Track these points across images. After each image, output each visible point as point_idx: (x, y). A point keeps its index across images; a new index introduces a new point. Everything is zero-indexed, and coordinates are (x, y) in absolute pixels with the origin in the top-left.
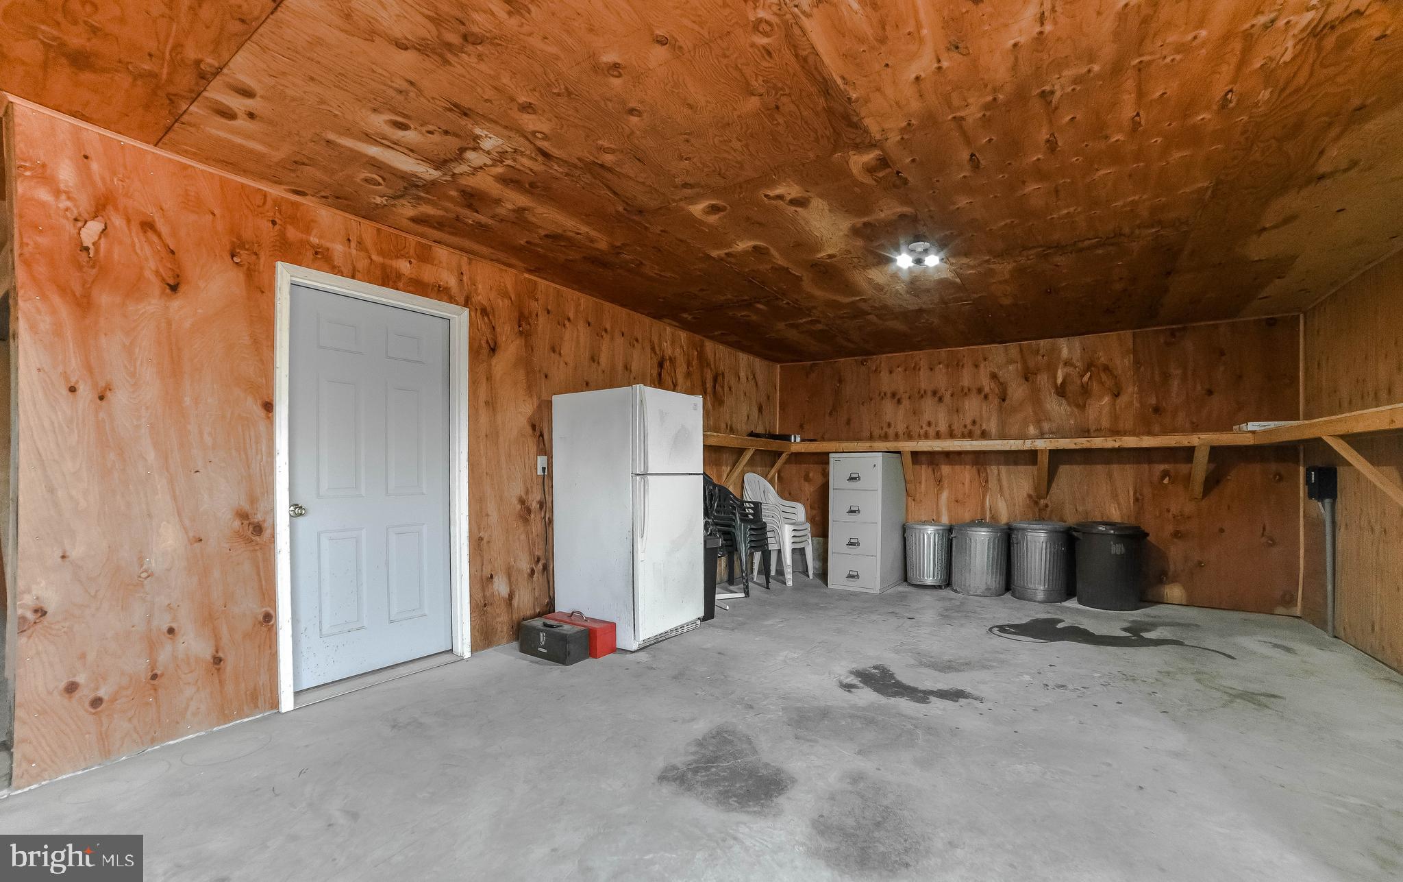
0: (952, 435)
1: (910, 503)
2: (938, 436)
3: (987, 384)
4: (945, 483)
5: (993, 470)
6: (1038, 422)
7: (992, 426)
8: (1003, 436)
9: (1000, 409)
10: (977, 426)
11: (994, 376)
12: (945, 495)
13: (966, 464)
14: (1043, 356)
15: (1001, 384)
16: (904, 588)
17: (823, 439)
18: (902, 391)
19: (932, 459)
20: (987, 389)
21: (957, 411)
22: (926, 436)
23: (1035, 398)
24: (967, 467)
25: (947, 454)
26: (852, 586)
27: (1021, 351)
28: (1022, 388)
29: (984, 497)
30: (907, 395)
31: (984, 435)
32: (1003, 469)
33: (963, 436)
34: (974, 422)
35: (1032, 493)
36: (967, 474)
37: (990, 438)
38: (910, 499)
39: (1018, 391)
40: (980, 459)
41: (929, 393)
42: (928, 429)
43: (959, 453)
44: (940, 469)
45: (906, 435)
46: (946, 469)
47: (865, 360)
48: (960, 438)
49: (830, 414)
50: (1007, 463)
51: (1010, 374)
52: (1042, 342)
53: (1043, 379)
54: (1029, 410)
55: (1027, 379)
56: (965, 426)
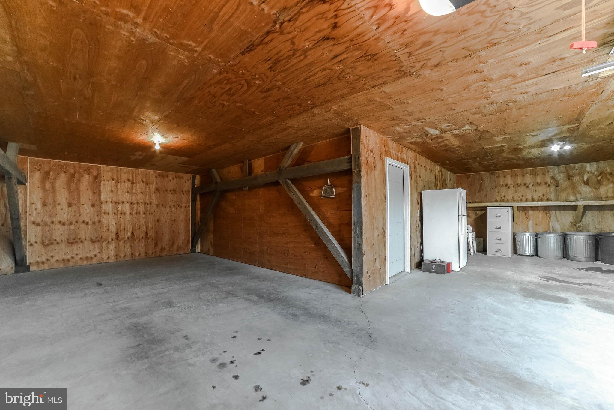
0: (533, 200)
1: (514, 226)
2: (527, 200)
3: (549, 181)
4: (531, 217)
5: (553, 213)
6: (574, 194)
7: (552, 197)
8: (557, 200)
9: (556, 191)
10: (545, 196)
11: (552, 178)
12: (531, 222)
13: (540, 211)
14: (577, 170)
15: (557, 181)
16: (516, 256)
17: (475, 202)
18: (510, 184)
19: (524, 209)
20: (549, 183)
21: (535, 191)
22: (521, 200)
23: (573, 186)
24: (541, 212)
25: (531, 207)
26: (498, 255)
27: (566, 168)
28: (566, 182)
29: (549, 223)
30: (512, 185)
31: (548, 200)
32: (558, 212)
33: (538, 200)
34: (543, 195)
35: (572, 221)
36: (540, 214)
37: (551, 201)
38: (515, 224)
39: (564, 183)
40: (546, 209)
41: (522, 184)
42: (522, 198)
43: (537, 207)
44: (528, 213)
45: (512, 200)
46: (531, 212)
47: (493, 173)
48: (536, 201)
49: (478, 192)
50: (560, 210)
51: (560, 177)
52: (576, 165)
53: (577, 178)
54: (570, 190)
55: (569, 179)
56: (539, 197)
